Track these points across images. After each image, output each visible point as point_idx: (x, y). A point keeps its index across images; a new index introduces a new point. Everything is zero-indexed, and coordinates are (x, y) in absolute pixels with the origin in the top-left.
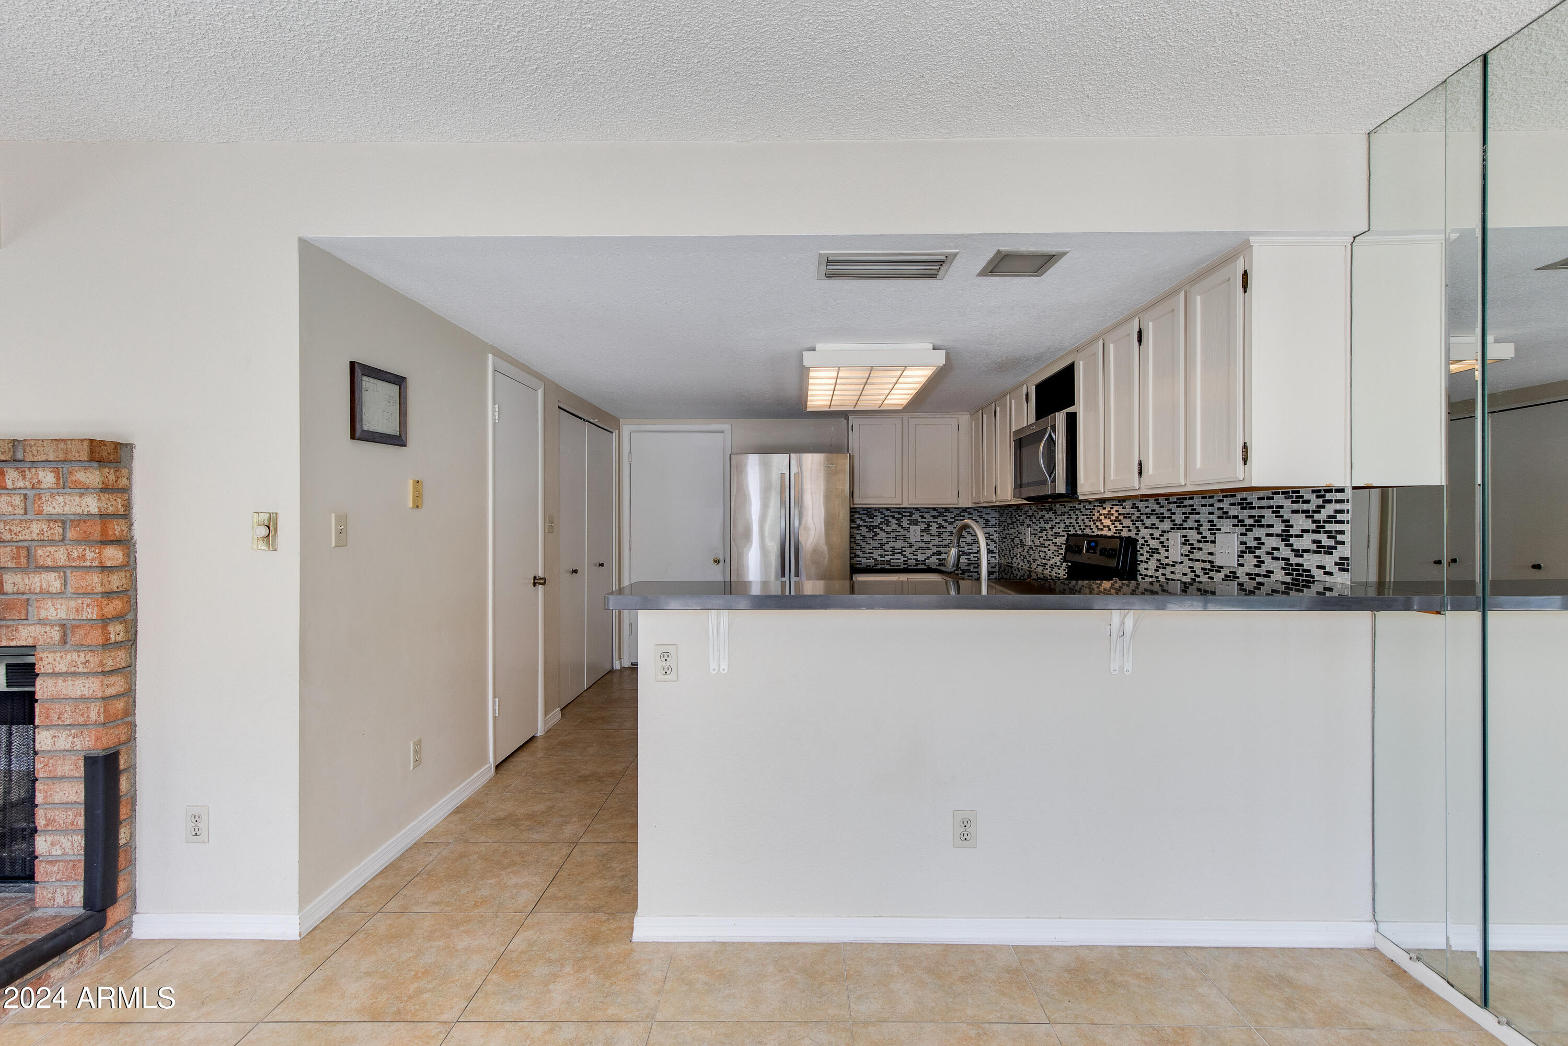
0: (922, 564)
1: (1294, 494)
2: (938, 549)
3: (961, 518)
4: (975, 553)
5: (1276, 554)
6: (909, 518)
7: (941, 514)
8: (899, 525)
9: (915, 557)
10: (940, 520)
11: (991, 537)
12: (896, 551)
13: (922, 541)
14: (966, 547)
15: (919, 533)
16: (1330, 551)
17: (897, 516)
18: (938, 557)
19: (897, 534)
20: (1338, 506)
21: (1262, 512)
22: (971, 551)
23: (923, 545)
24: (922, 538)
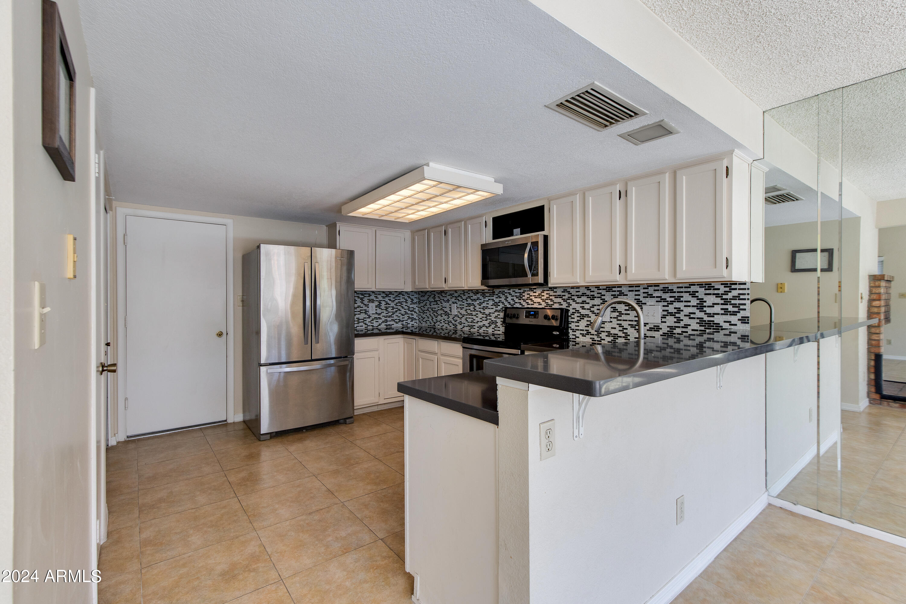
0: (376, 329)
1: (708, 286)
2: (385, 319)
3: (399, 298)
4: (406, 320)
5: (692, 316)
6: (368, 298)
7: (387, 295)
8: (362, 303)
9: (372, 324)
10: (387, 299)
11: (415, 310)
12: (360, 321)
13: (376, 313)
14: (402, 317)
15: (375, 308)
16: (734, 314)
17: (361, 296)
18: (385, 324)
19: (361, 309)
20: (741, 292)
21: (681, 294)
22: (404, 319)
23: (377, 316)
24: (376, 311)
